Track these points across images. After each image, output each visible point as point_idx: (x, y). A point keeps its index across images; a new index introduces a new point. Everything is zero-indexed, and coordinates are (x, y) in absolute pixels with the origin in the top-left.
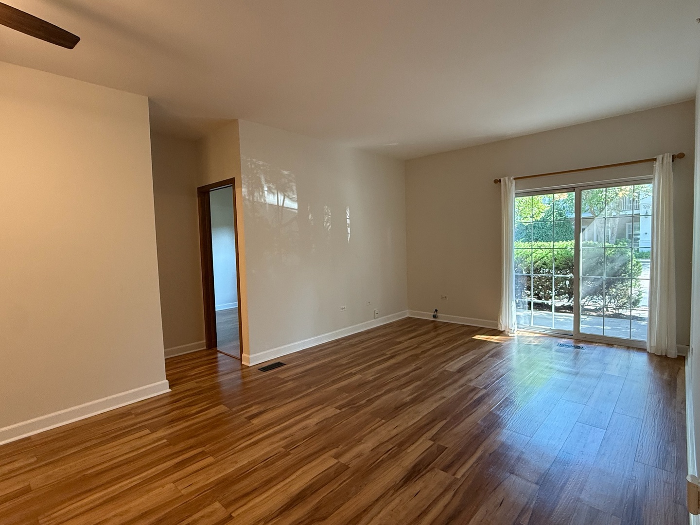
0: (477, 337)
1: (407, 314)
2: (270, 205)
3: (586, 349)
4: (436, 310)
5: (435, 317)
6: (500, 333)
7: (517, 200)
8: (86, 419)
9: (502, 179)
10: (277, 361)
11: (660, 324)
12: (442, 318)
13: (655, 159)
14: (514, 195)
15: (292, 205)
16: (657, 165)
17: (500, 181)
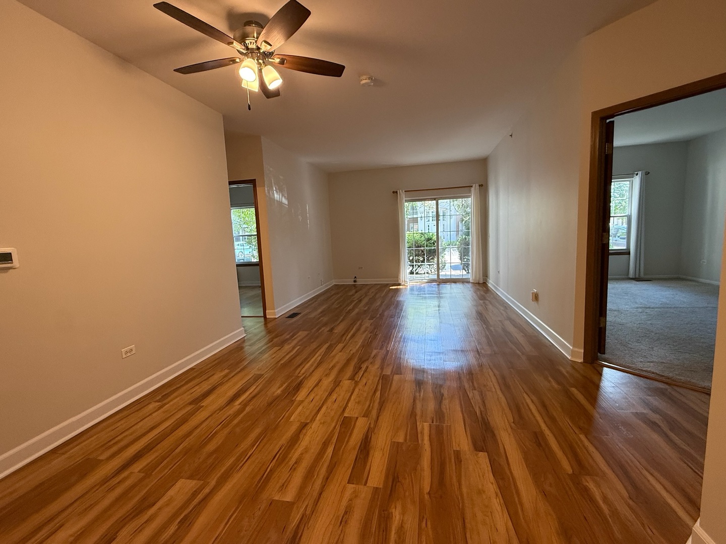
0: (391, 288)
1: (334, 282)
2: (277, 201)
3: (442, 286)
4: (355, 277)
5: (355, 281)
6: (399, 285)
7: (406, 204)
8: (215, 355)
9: (398, 191)
10: (292, 313)
11: (476, 268)
12: (360, 282)
13: (472, 186)
14: (404, 201)
15: (285, 201)
16: (473, 189)
17: (397, 192)
